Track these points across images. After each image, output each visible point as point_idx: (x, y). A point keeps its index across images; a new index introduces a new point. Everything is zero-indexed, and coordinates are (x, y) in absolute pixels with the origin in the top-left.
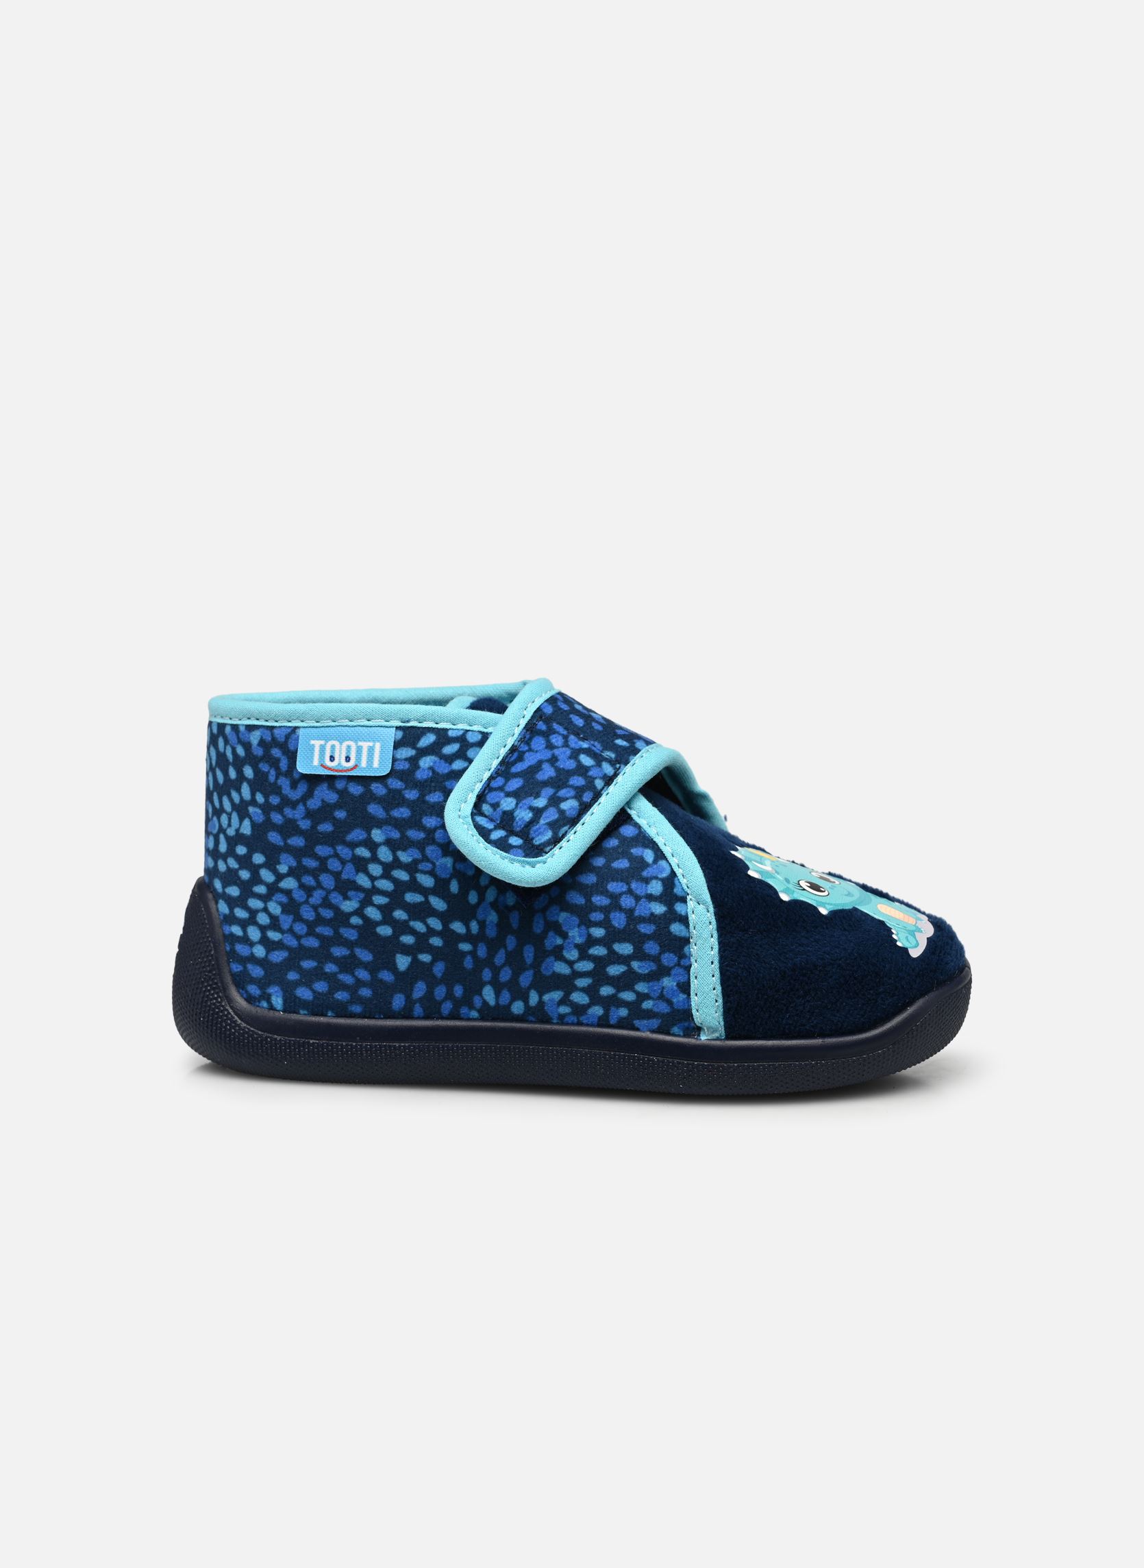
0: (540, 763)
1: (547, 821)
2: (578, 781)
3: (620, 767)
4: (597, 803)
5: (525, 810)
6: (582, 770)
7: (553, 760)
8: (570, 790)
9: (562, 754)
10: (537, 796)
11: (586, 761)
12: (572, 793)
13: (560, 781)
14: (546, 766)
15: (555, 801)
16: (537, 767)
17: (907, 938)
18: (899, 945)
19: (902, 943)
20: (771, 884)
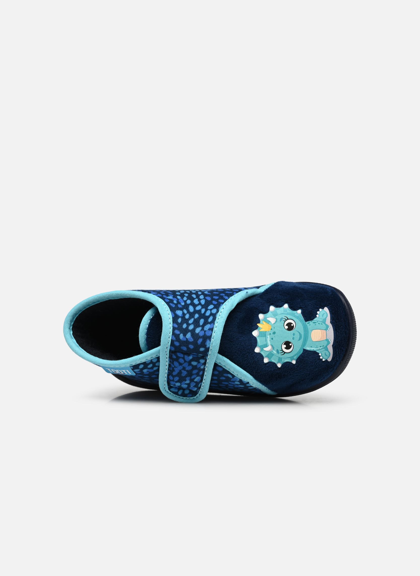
0: (180, 371)
1: (193, 386)
2: (195, 372)
3: (206, 358)
4: (205, 372)
5: (184, 385)
6: (195, 367)
7: (184, 369)
8: (195, 375)
9: (186, 365)
10: (186, 381)
11: (194, 363)
12: (196, 376)
13: (190, 374)
14: (183, 371)
15: (192, 380)
16: (180, 372)
17: (325, 354)
18: (324, 360)
19: (325, 359)
20: (273, 361)
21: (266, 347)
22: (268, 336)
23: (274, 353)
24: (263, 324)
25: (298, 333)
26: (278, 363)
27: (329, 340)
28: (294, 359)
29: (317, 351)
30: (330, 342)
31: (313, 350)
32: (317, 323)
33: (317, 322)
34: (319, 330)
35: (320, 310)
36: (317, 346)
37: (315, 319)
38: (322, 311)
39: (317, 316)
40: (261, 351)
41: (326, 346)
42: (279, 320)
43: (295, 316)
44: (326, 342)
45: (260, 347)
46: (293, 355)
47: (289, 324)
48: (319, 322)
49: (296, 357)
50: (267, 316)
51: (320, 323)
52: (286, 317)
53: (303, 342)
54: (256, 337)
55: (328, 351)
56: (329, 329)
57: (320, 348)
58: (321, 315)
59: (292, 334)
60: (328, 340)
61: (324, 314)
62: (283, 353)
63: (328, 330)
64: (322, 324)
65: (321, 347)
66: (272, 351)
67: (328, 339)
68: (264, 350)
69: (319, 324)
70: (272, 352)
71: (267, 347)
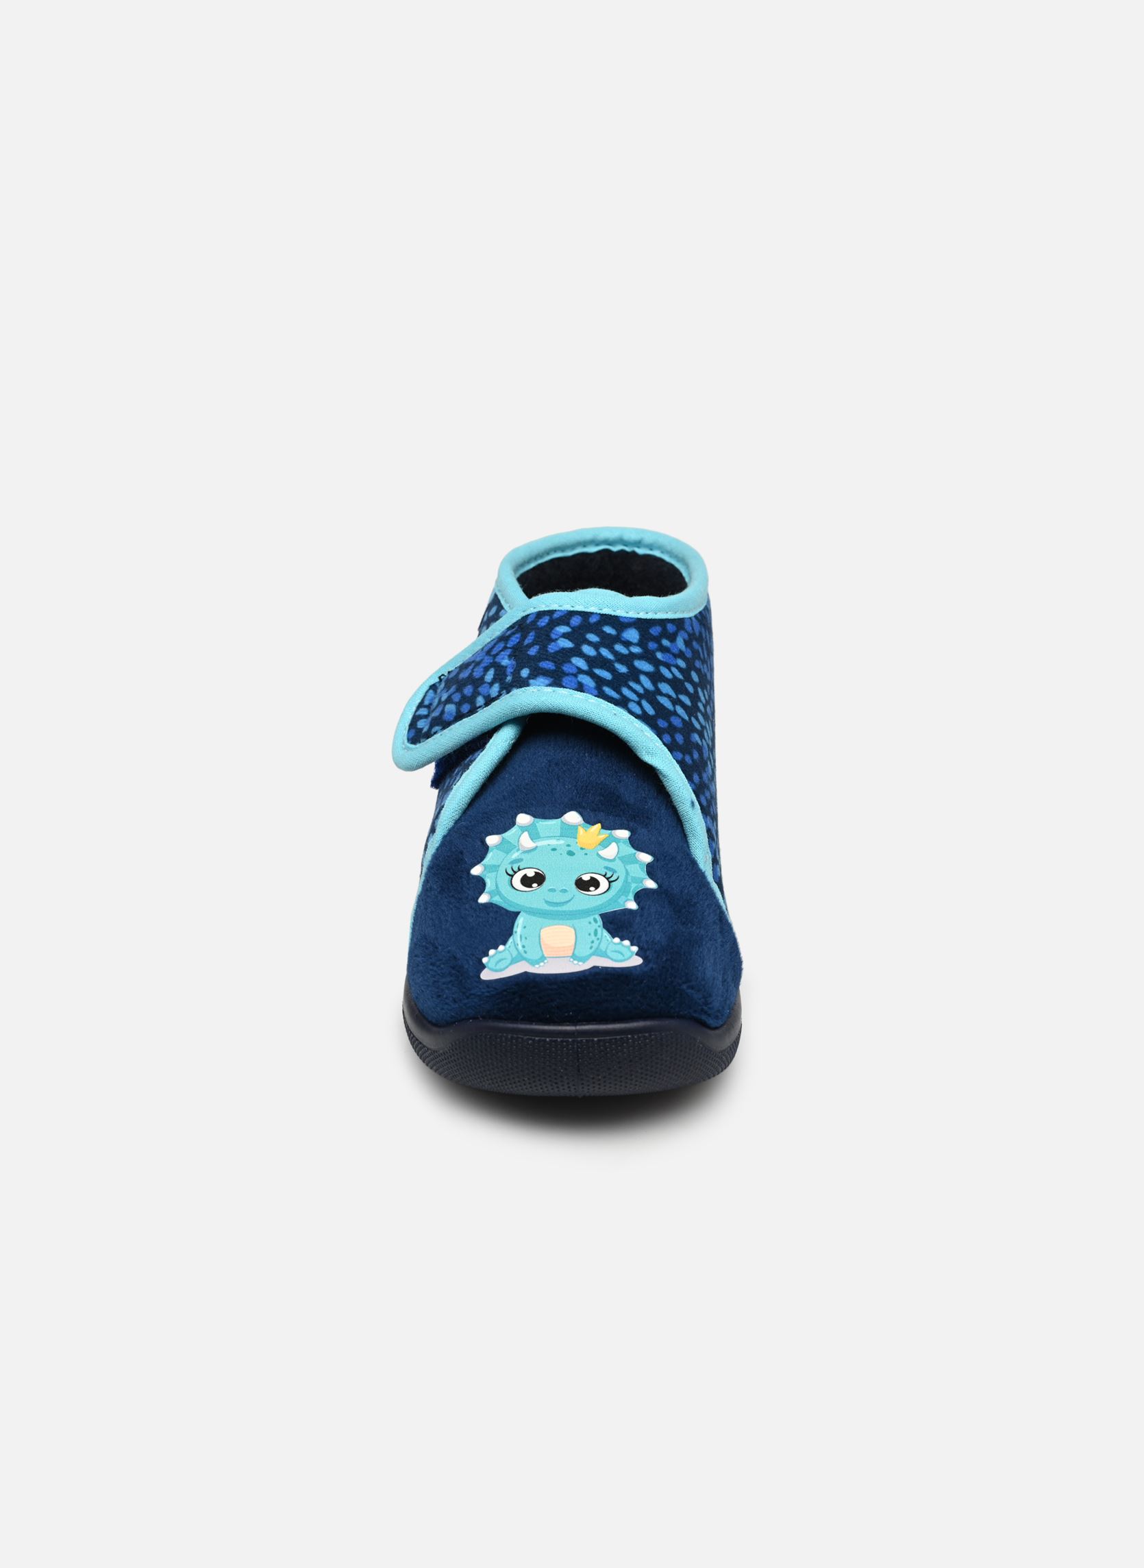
2: (468, 691)
3: (502, 694)
4: (470, 717)
6: (480, 683)
11: (490, 676)
17: (503, 959)
18: (485, 960)
19: (489, 961)
20: (490, 855)
21: (530, 837)
22: (562, 842)
23: (514, 853)
24: (599, 833)
25: (567, 900)
26: (484, 866)
27: (542, 964)
28: (491, 897)
29: (511, 940)
30: (537, 966)
31: (516, 932)
32: (593, 938)
33: (598, 939)
34: (573, 942)
35: (635, 949)
36: (526, 938)
37: (606, 933)
38: (632, 952)
39: (617, 940)
40: (520, 827)
41: (524, 959)
42: (610, 865)
43: (618, 895)
44: (537, 957)
45: (533, 825)
46: (503, 892)
47: (595, 883)
48: (596, 942)
49: (497, 900)
50: (621, 844)
51: (595, 945)
52: (616, 880)
53: (542, 910)
54: (561, 817)
55: (511, 964)
56: (576, 962)
57: (520, 947)
58: (619, 948)
59: (564, 888)
60: (543, 961)
61: (622, 954)
62: (511, 873)
63: (572, 960)
64: (591, 948)
65: (524, 947)
66: (518, 850)
67: (546, 961)
68: (523, 832)
69: (593, 942)
70: (515, 850)
71: (532, 840)
